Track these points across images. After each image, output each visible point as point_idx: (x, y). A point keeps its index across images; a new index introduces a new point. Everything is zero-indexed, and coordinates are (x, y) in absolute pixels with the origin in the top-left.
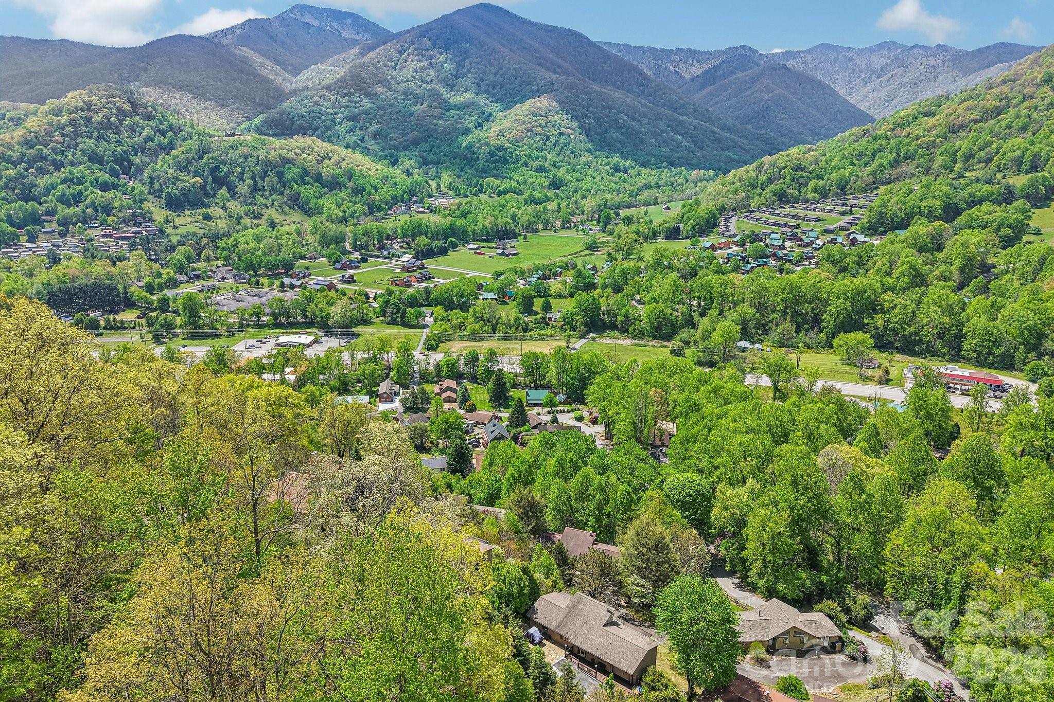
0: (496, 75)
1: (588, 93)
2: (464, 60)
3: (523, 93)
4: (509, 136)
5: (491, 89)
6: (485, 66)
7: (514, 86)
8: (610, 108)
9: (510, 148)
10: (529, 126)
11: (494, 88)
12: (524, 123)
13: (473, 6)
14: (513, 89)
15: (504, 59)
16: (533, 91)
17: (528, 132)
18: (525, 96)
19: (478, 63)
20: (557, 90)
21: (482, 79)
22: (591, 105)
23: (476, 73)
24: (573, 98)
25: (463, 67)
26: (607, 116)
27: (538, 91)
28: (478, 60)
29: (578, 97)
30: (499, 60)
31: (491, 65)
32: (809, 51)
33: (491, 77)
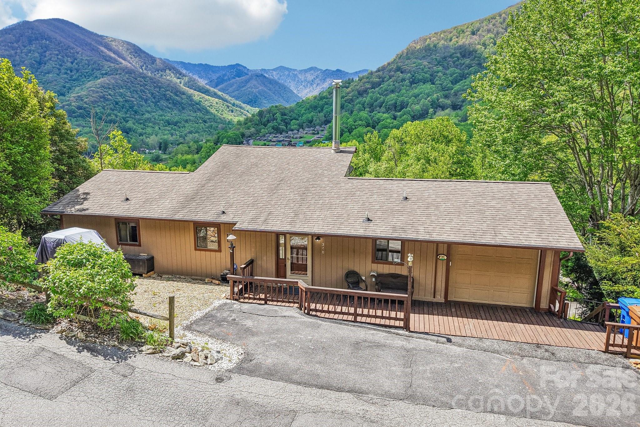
0: (72, 63)
1: (143, 78)
2: (45, 52)
3: (94, 75)
4: (86, 100)
5: (69, 72)
6: (63, 56)
7: (87, 71)
8: (160, 88)
9: (87, 108)
10: (101, 94)
11: (71, 71)
12: (97, 92)
13: (50, 19)
14: (87, 73)
15: (78, 53)
16: (102, 74)
17: (101, 98)
18: (96, 77)
19: (57, 55)
20: (120, 74)
21: (61, 65)
22: (146, 85)
23: (56, 61)
24: (133, 80)
25: (45, 56)
26: (158, 92)
27: (106, 74)
28: (57, 52)
29: (136, 79)
30: (74, 53)
31: (68, 56)
32: (274, 70)
33: (69, 64)
